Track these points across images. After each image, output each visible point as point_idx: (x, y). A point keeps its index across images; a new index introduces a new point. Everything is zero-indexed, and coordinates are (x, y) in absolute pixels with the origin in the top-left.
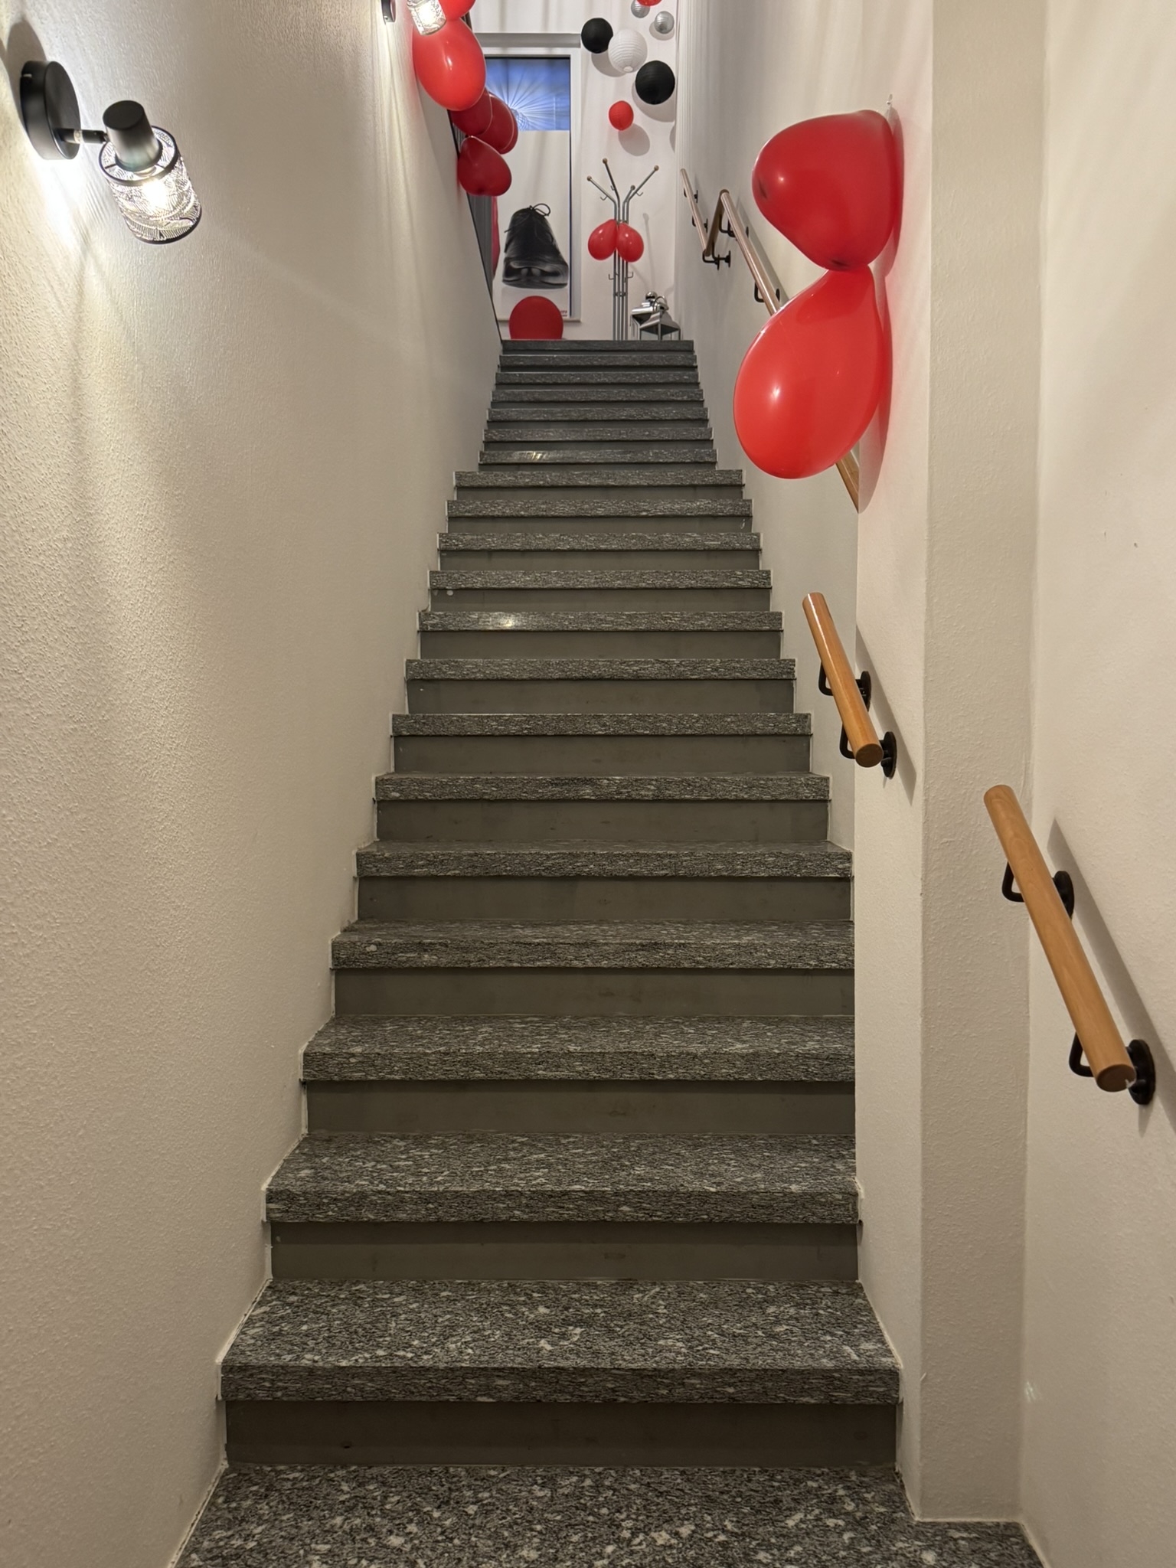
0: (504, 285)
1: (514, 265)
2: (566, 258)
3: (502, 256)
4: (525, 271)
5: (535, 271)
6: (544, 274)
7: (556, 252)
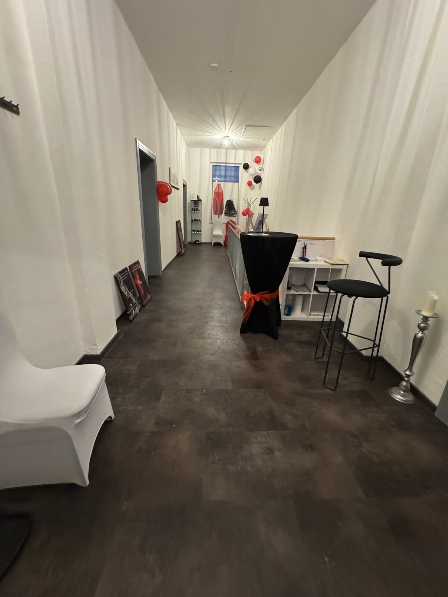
0: (225, 216)
1: (226, 212)
2: (237, 211)
3: (224, 210)
4: (228, 213)
5: (231, 213)
6: (232, 214)
7: (235, 209)
